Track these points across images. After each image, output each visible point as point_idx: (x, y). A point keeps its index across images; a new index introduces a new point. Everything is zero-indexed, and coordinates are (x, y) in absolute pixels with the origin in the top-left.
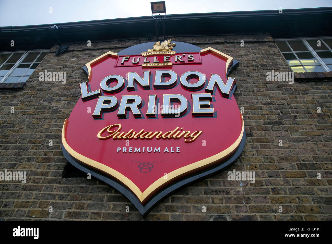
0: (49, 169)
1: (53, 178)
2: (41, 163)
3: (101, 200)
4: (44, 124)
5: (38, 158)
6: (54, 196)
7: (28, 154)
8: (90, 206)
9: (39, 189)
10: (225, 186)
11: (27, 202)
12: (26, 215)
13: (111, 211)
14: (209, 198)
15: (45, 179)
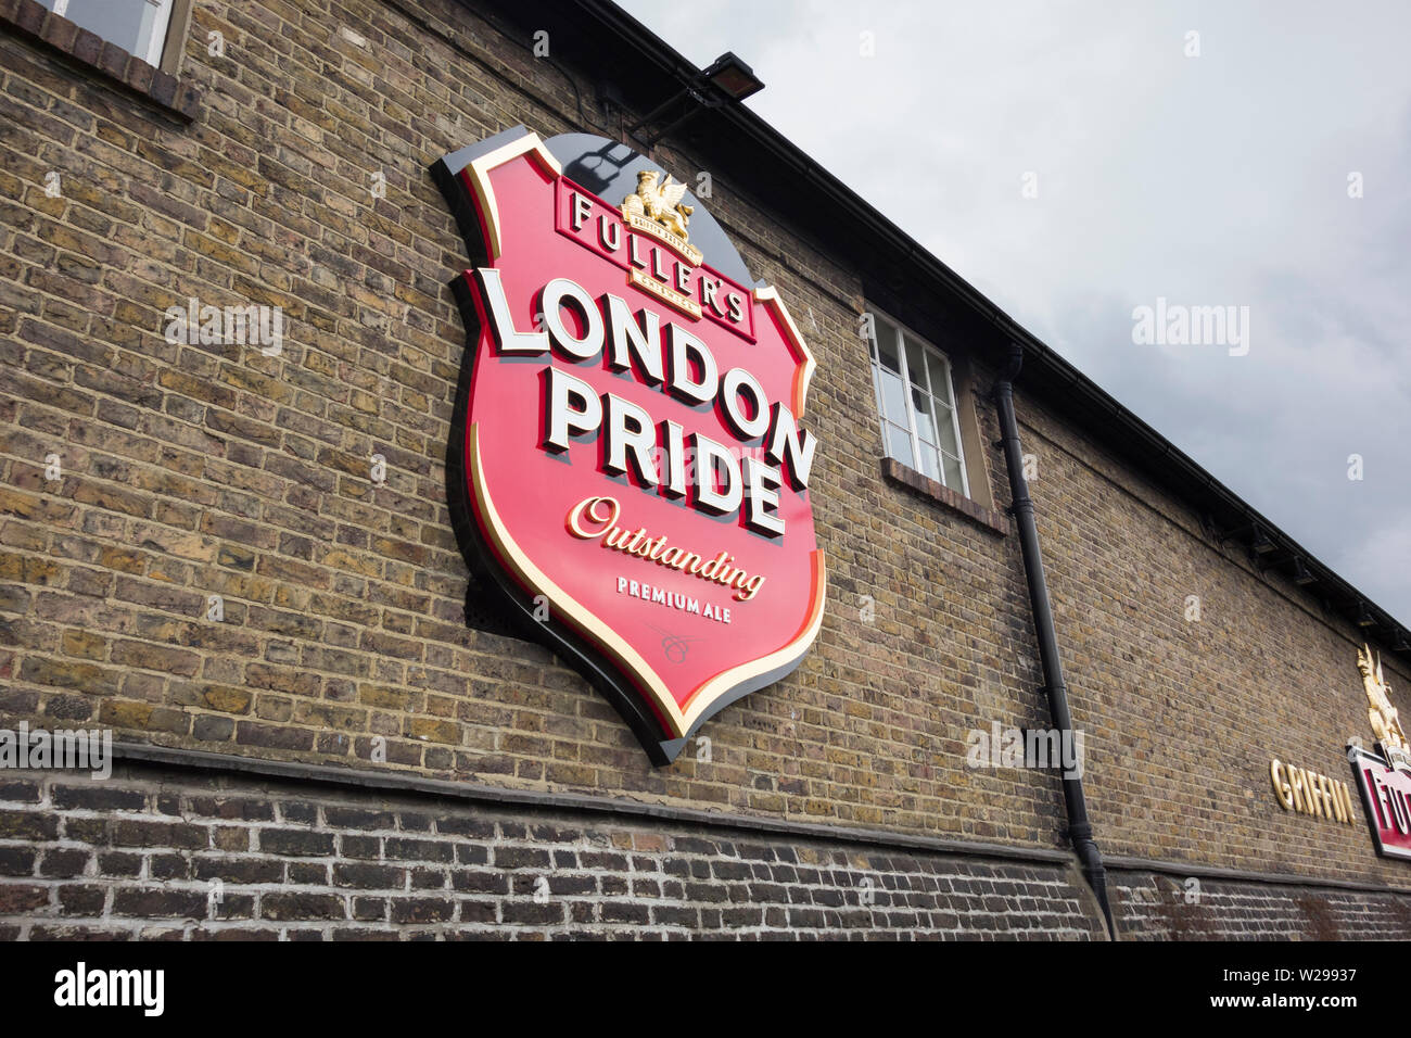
0: (423, 589)
1: (440, 621)
2: (395, 562)
3: (570, 710)
4: (352, 387)
5: (380, 538)
6: (461, 682)
7: (338, 509)
8: (552, 725)
9: (414, 653)
10: (771, 713)
11: (392, 691)
12: (401, 731)
13: (594, 743)
14: (749, 735)
15: (420, 621)
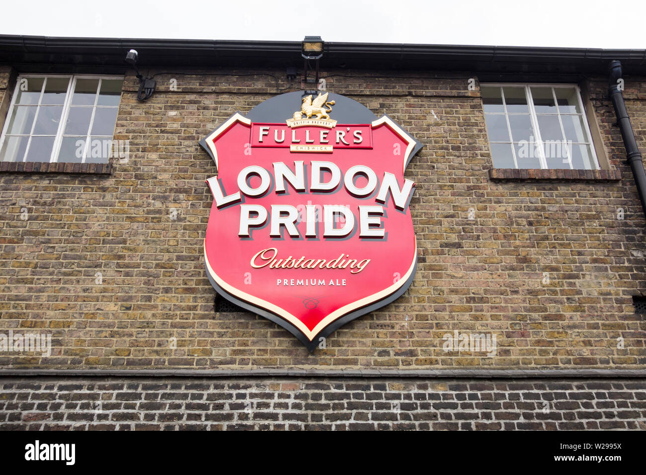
0: (196, 302)
1: (203, 313)
2: (184, 295)
3: (265, 336)
4: (168, 239)
5: (177, 288)
6: (212, 334)
7: (162, 282)
8: (254, 343)
9: (192, 326)
10: (390, 320)
11: (183, 341)
12: (186, 354)
13: (277, 348)
14: (374, 333)
15: (194, 314)
